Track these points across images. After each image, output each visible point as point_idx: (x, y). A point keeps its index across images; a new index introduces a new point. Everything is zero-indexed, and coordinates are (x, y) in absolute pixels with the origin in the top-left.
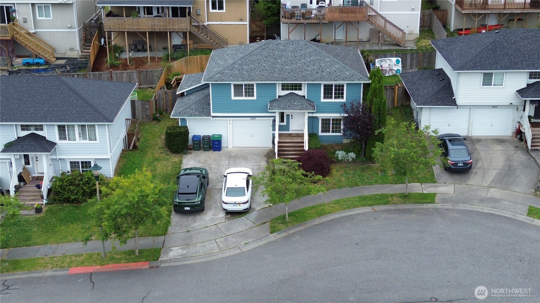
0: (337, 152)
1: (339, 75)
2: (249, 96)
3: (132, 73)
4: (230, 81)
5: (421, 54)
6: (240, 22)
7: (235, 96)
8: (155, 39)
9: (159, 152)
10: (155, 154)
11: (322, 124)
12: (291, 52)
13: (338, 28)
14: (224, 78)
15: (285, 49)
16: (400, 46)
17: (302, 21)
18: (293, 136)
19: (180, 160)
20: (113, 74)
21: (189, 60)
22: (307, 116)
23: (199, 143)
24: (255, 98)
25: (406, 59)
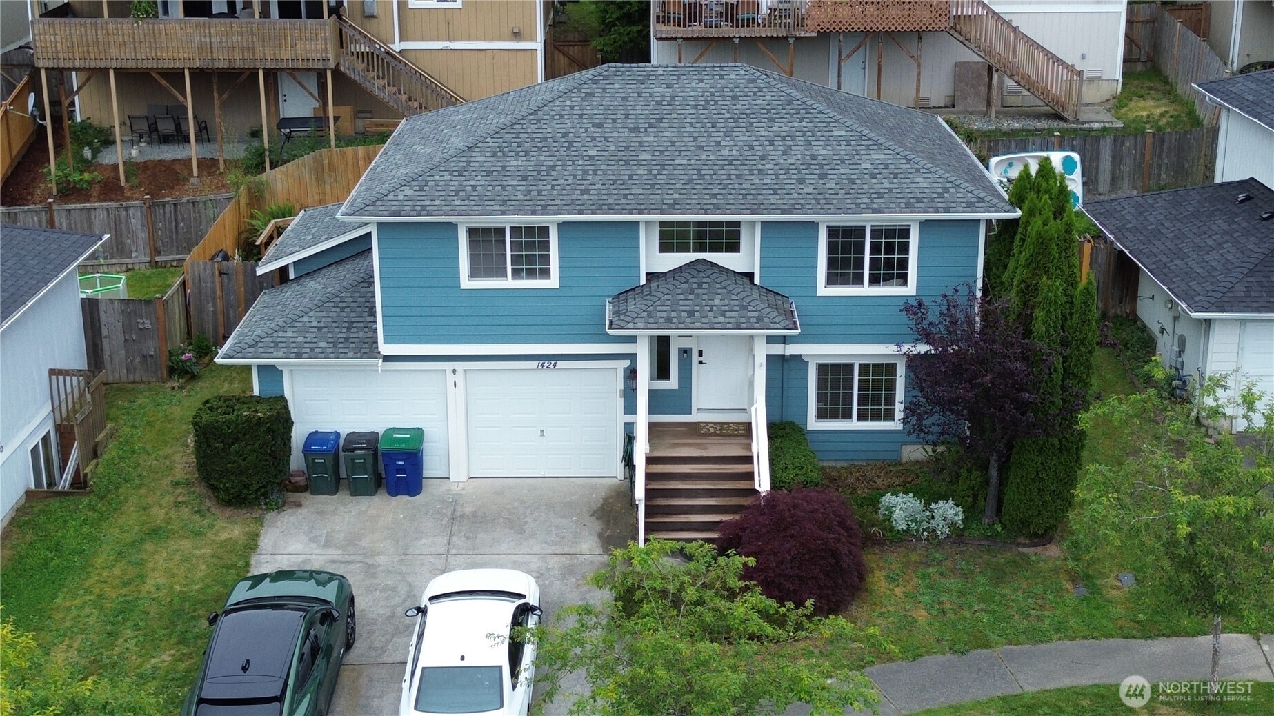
0: (888, 499)
1: (890, 190)
2: (531, 273)
3: (126, 209)
4: (453, 212)
5: (1149, 140)
6: (512, 40)
7: (474, 273)
8: (216, 95)
9: (169, 499)
10: (155, 510)
11: (821, 385)
12: (695, 107)
13: (849, 56)
14: (427, 203)
15: (673, 98)
16: (1064, 120)
17: (726, 30)
18: (707, 435)
19: (248, 533)
20: (56, 214)
21: (326, 162)
22: (762, 351)
23: (330, 462)
24: (553, 282)
25: (1098, 158)
